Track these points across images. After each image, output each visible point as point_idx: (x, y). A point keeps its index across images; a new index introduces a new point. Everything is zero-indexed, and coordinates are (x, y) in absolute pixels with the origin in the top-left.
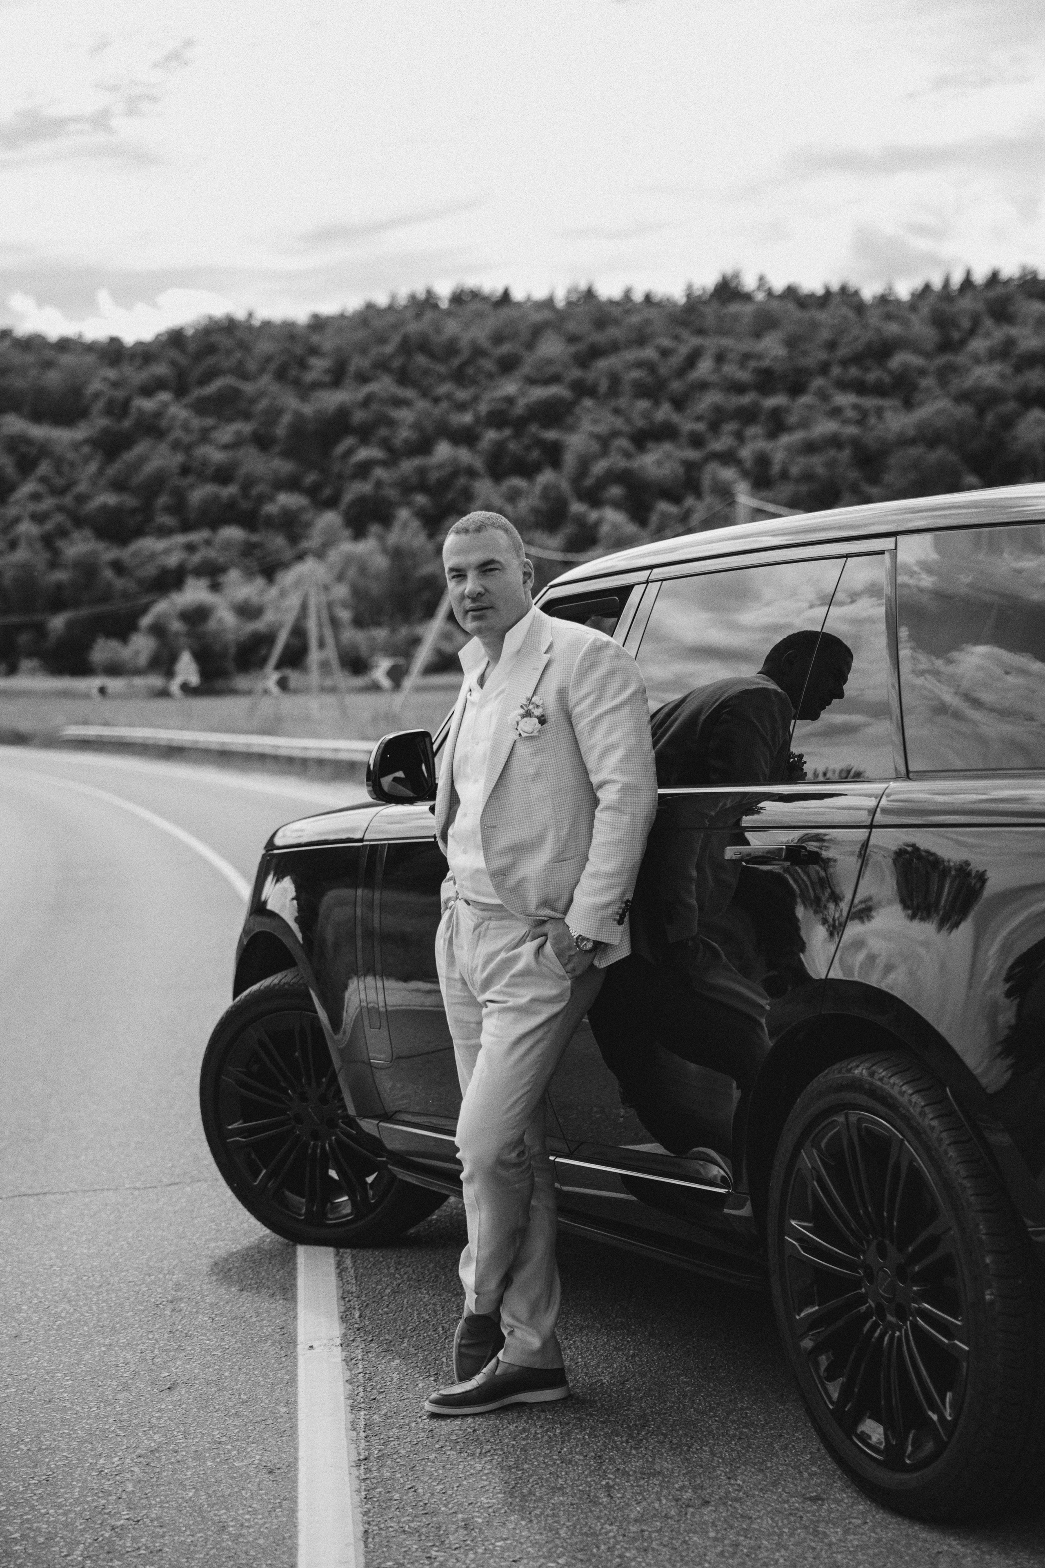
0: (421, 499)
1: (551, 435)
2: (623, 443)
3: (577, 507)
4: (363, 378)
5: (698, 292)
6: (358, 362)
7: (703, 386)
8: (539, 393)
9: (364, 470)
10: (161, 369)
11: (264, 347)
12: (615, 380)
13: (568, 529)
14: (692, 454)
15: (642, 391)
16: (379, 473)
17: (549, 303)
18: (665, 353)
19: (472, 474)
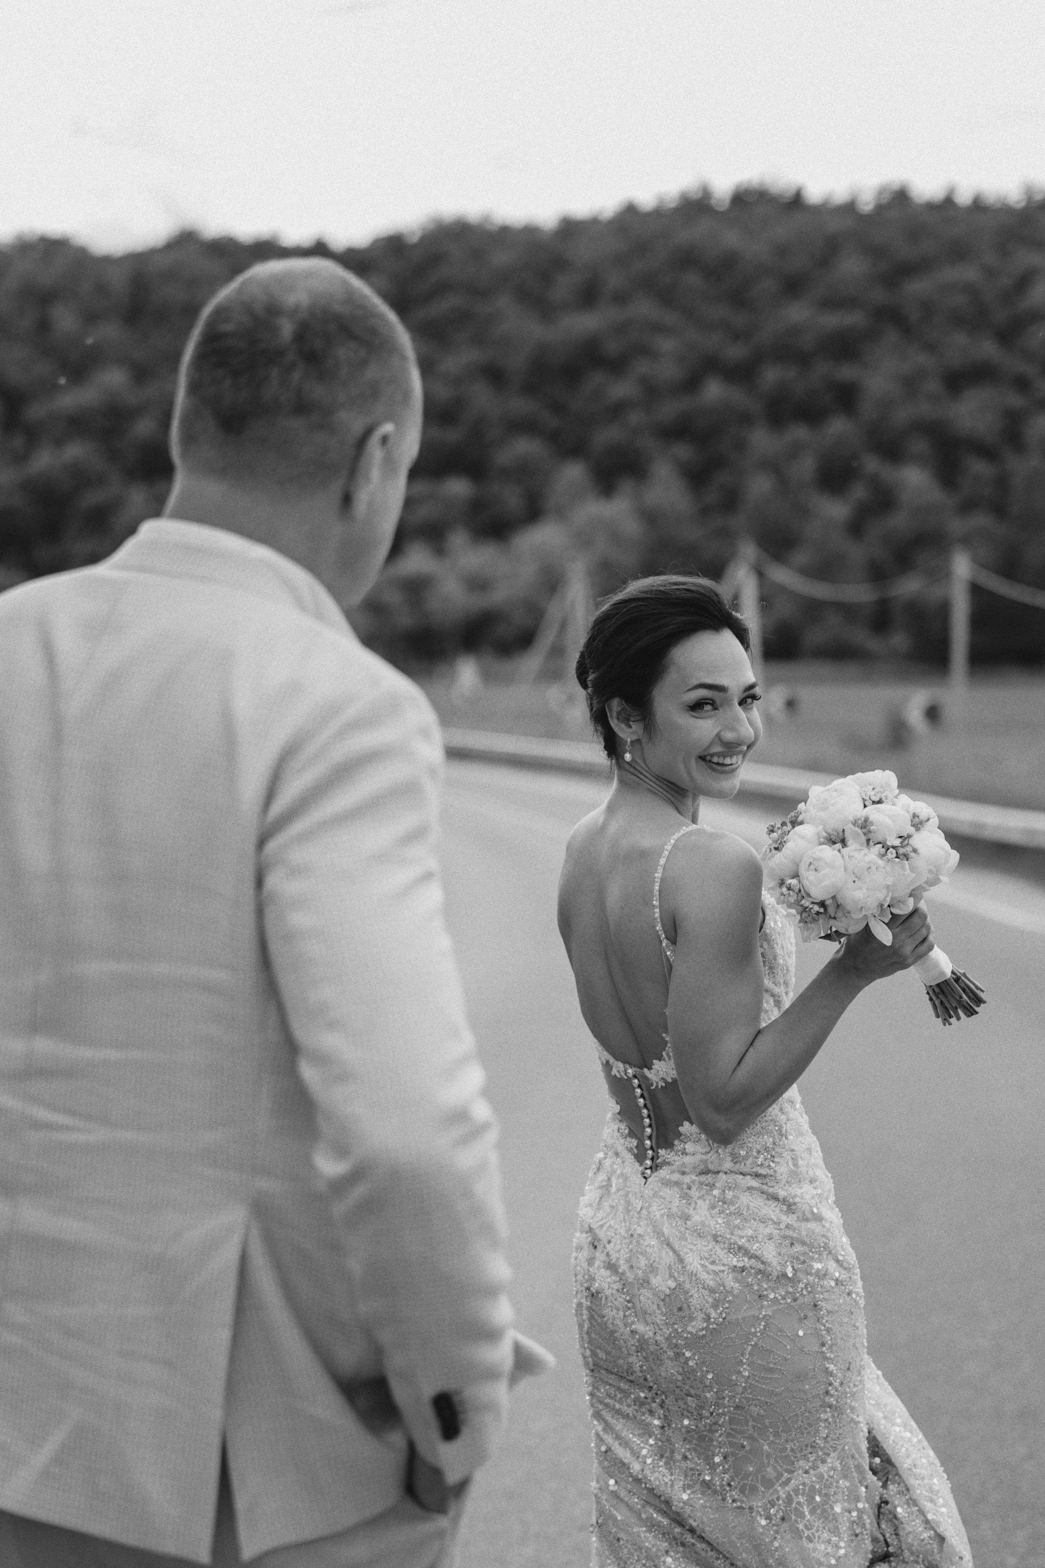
0: (683, 451)
1: (847, 372)
2: (933, 386)
3: (872, 464)
4: (621, 299)
6: (614, 280)
8: (833, 321)
9: (617, 410)
11: (501, 258)
12: (928, 308)
13: (859, 492)
14: (1015, 400)
15: (959, 320)
16: (635, 418)
17: (850, 208)
18: (990, 272)
19: (745, 419)
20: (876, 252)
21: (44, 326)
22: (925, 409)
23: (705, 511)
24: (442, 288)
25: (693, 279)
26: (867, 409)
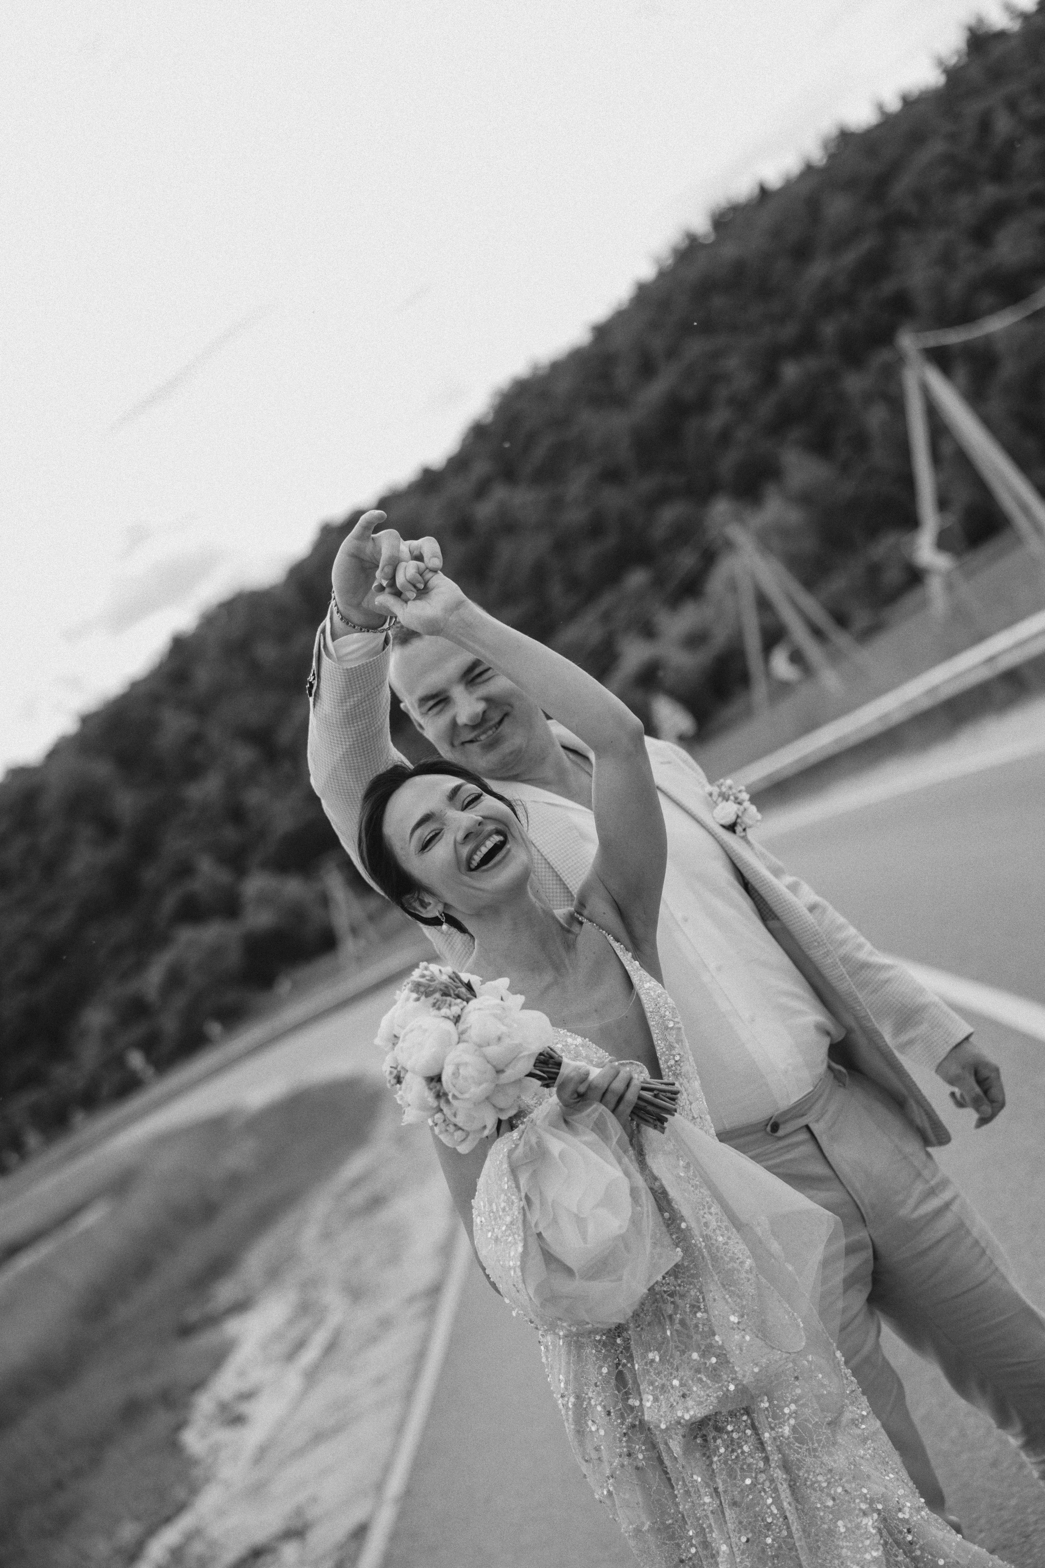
1: (888, 287)
2: (965, 250)
4: (672, 353)
5: (953, 61)
6: (658, 343)
7: (1011, 144)
8: (850, 257)
9: (725, 437)
10: (481, 468)
11: (563, 387)
12: (921, 196)
15: (952, 187)
16: (740, 433)
17: (809, 170)
18: (953, 137)
19: (831, 376)
20: (850, 184)
21: (254, 667)
22: (970, 270)
23: (845, 468)
24: (531, 438)
25: (718, 301)
26: (924, 302)
